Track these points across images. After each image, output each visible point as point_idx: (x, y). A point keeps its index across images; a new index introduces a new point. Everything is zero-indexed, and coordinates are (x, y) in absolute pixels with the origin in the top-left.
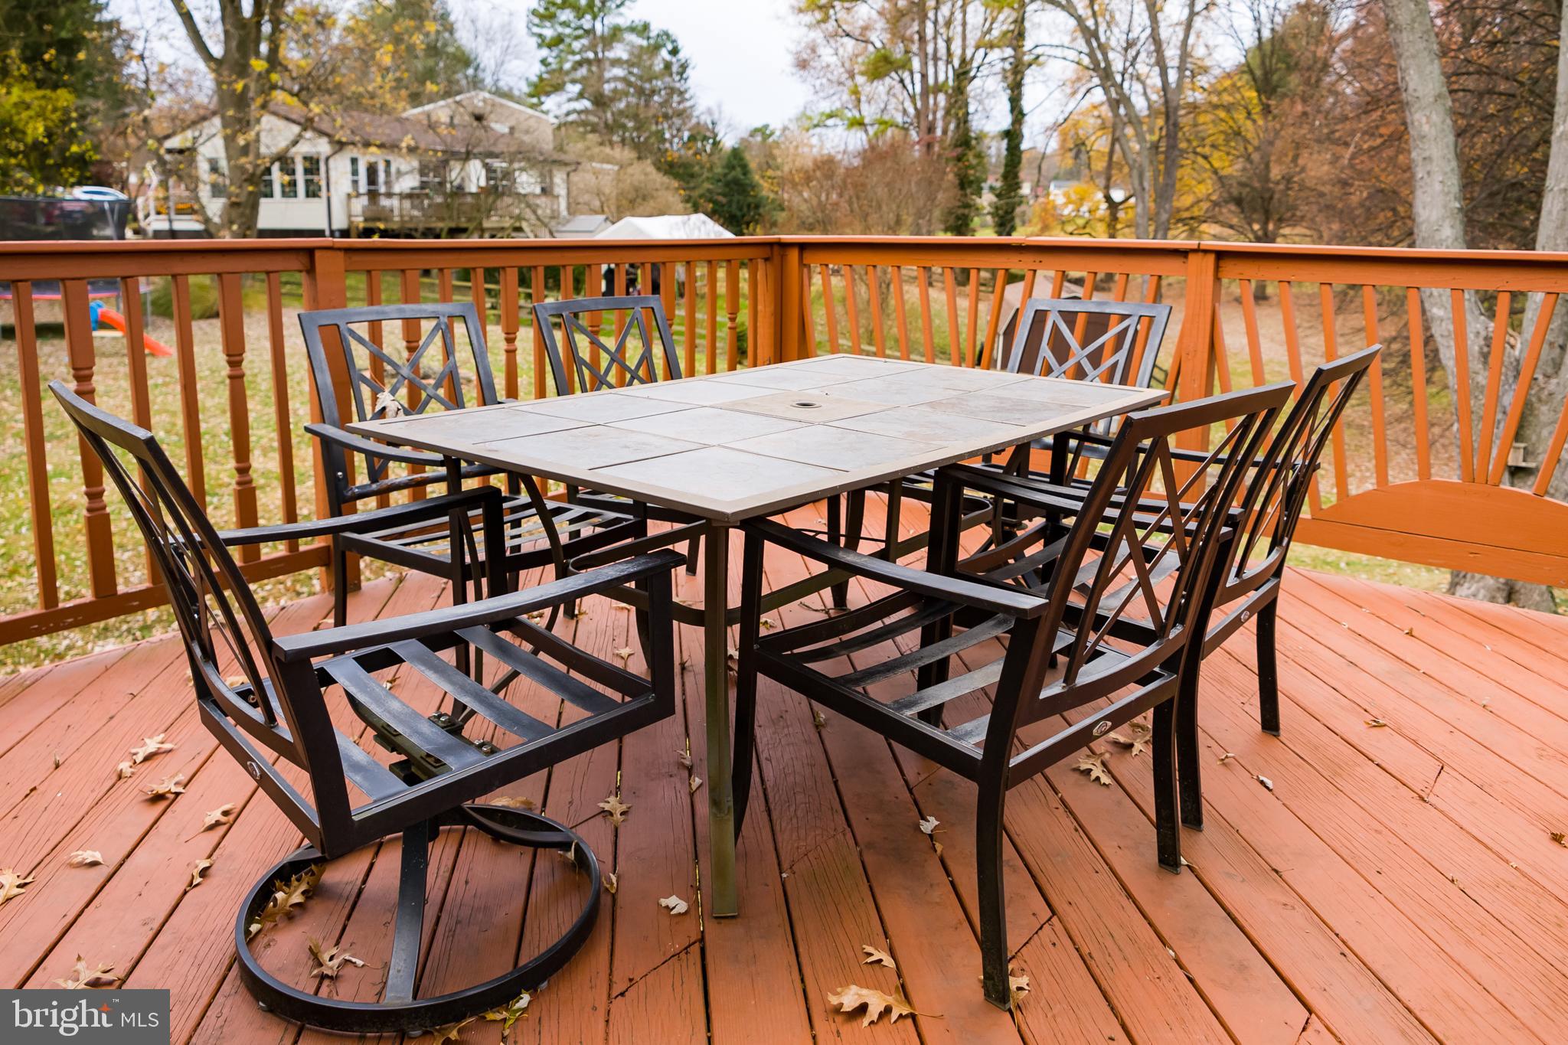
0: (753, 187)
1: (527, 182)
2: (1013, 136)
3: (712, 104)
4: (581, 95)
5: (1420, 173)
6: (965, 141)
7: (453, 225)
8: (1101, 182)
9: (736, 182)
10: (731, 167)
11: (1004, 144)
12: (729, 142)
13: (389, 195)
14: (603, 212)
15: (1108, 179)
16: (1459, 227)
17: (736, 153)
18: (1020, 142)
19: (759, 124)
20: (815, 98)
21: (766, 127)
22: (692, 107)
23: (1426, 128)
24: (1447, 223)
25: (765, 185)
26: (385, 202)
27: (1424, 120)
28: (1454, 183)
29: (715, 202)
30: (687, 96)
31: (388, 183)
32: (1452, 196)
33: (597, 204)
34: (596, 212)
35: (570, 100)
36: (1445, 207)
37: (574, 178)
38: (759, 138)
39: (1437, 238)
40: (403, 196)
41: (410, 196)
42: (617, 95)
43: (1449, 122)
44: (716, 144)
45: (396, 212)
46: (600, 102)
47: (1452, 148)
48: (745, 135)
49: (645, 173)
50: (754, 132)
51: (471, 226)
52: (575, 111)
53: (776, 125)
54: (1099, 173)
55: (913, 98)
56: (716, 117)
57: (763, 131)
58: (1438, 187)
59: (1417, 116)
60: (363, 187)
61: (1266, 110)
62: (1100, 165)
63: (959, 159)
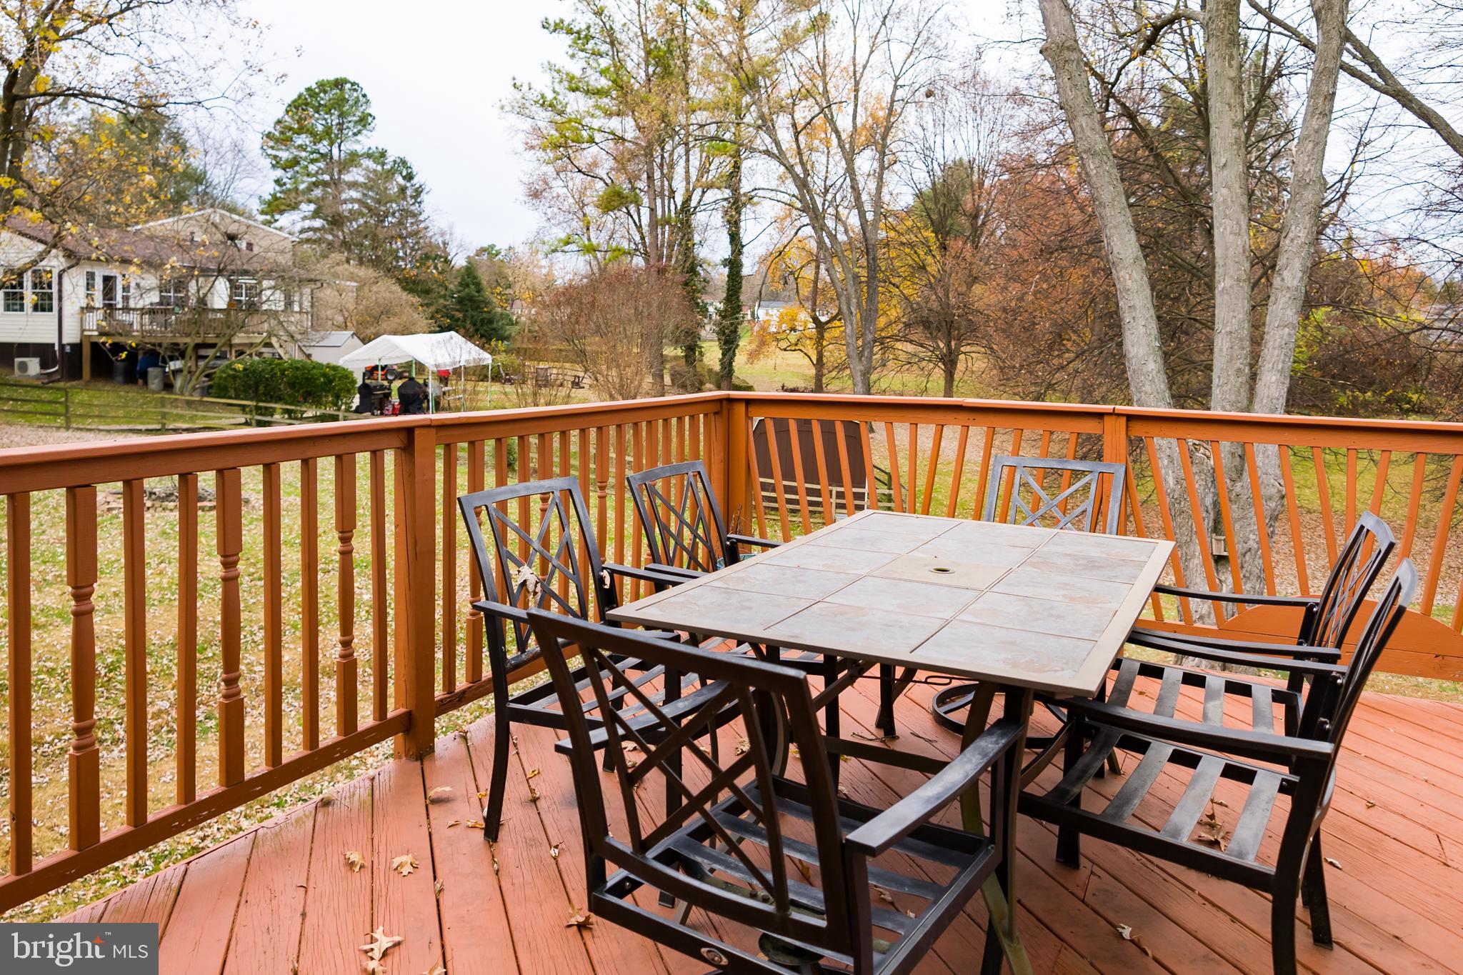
0: (487, 303)
1: (272, 299)
2: (734, 264)
3: (444, 226)
4: (316, 214)
5: (1127, 318)
6: (691, 267)
7: (199, 340)
8: (808, 305)
9: (471, 299)
10: (464, 285)
11: (726, 271)
12: (459, 262)
13: (126, 309)
14: (346, 328)
15: (814, 304)
16: (1160, 361)
17: (470, 272)
18: (740, 271)
19: (485, 245)
20: (547, 224)
21: (492, 247)
22: (426, 228)
23: (1129, 283)
24: (1151, 359)
25: (495, 300)
26: (121, 316)
27: (1127, 277)
28: (1153, 326)
29: (452, 318)
30: (421, 218)
31: (126, 299)
32: (1153, 337)
33: (340, 319)
34: (339, 328)
35: (304, 218)
36: (1148, 345)
37: (318, 294)
38: (485, 257)
39: (1145, 370)
40: (143, 311)
41: (152, 312)
42: (354, 215)
43: (1145, 279)
44: (447, 261)
45: (135, 327)
46: (336, 221)
47: (1149, 299)
48: (472, 253)
49: (389, 290)
50: (482, 251)
51: (220, 342)
52: (310, 229)
53: (501, 245)
54: (807, 299)
55: (639, 228)
56: (447, 237)
57: (489, 251)
58: (1142, 330)
59: (1122, 274)
60: (98, 301)
61: (944, 247)
62: (806, 291)
63: (686, 284)
